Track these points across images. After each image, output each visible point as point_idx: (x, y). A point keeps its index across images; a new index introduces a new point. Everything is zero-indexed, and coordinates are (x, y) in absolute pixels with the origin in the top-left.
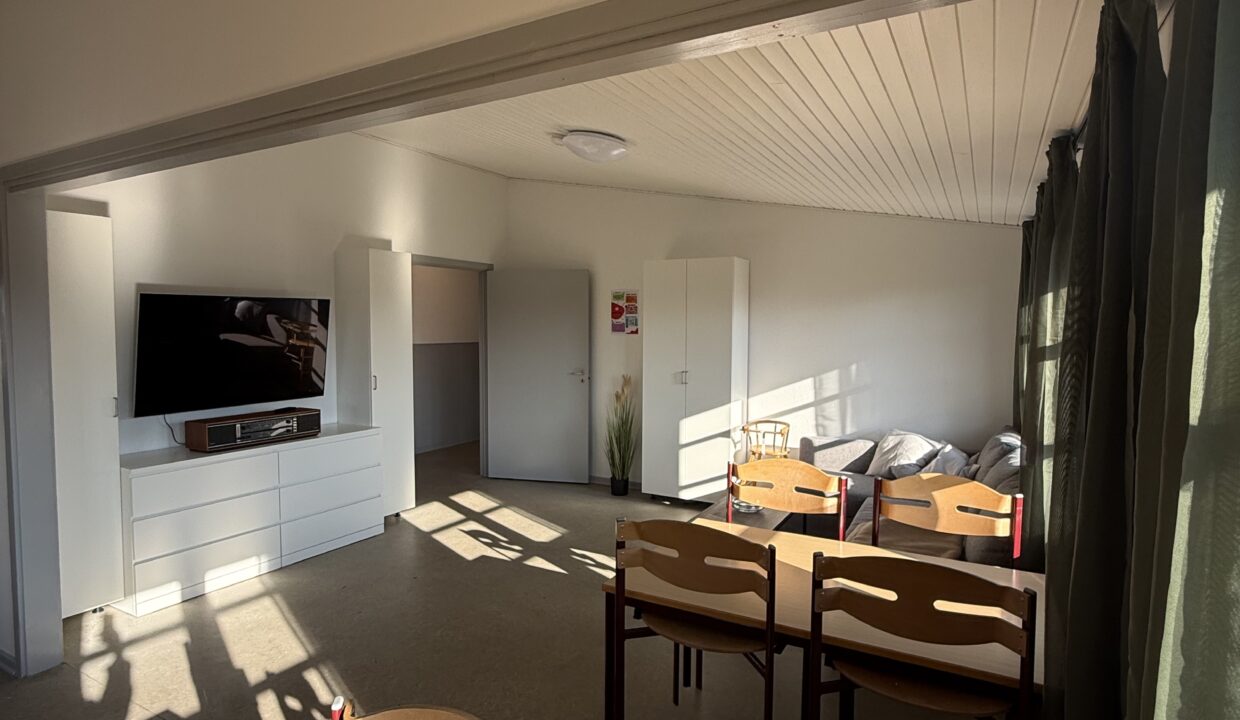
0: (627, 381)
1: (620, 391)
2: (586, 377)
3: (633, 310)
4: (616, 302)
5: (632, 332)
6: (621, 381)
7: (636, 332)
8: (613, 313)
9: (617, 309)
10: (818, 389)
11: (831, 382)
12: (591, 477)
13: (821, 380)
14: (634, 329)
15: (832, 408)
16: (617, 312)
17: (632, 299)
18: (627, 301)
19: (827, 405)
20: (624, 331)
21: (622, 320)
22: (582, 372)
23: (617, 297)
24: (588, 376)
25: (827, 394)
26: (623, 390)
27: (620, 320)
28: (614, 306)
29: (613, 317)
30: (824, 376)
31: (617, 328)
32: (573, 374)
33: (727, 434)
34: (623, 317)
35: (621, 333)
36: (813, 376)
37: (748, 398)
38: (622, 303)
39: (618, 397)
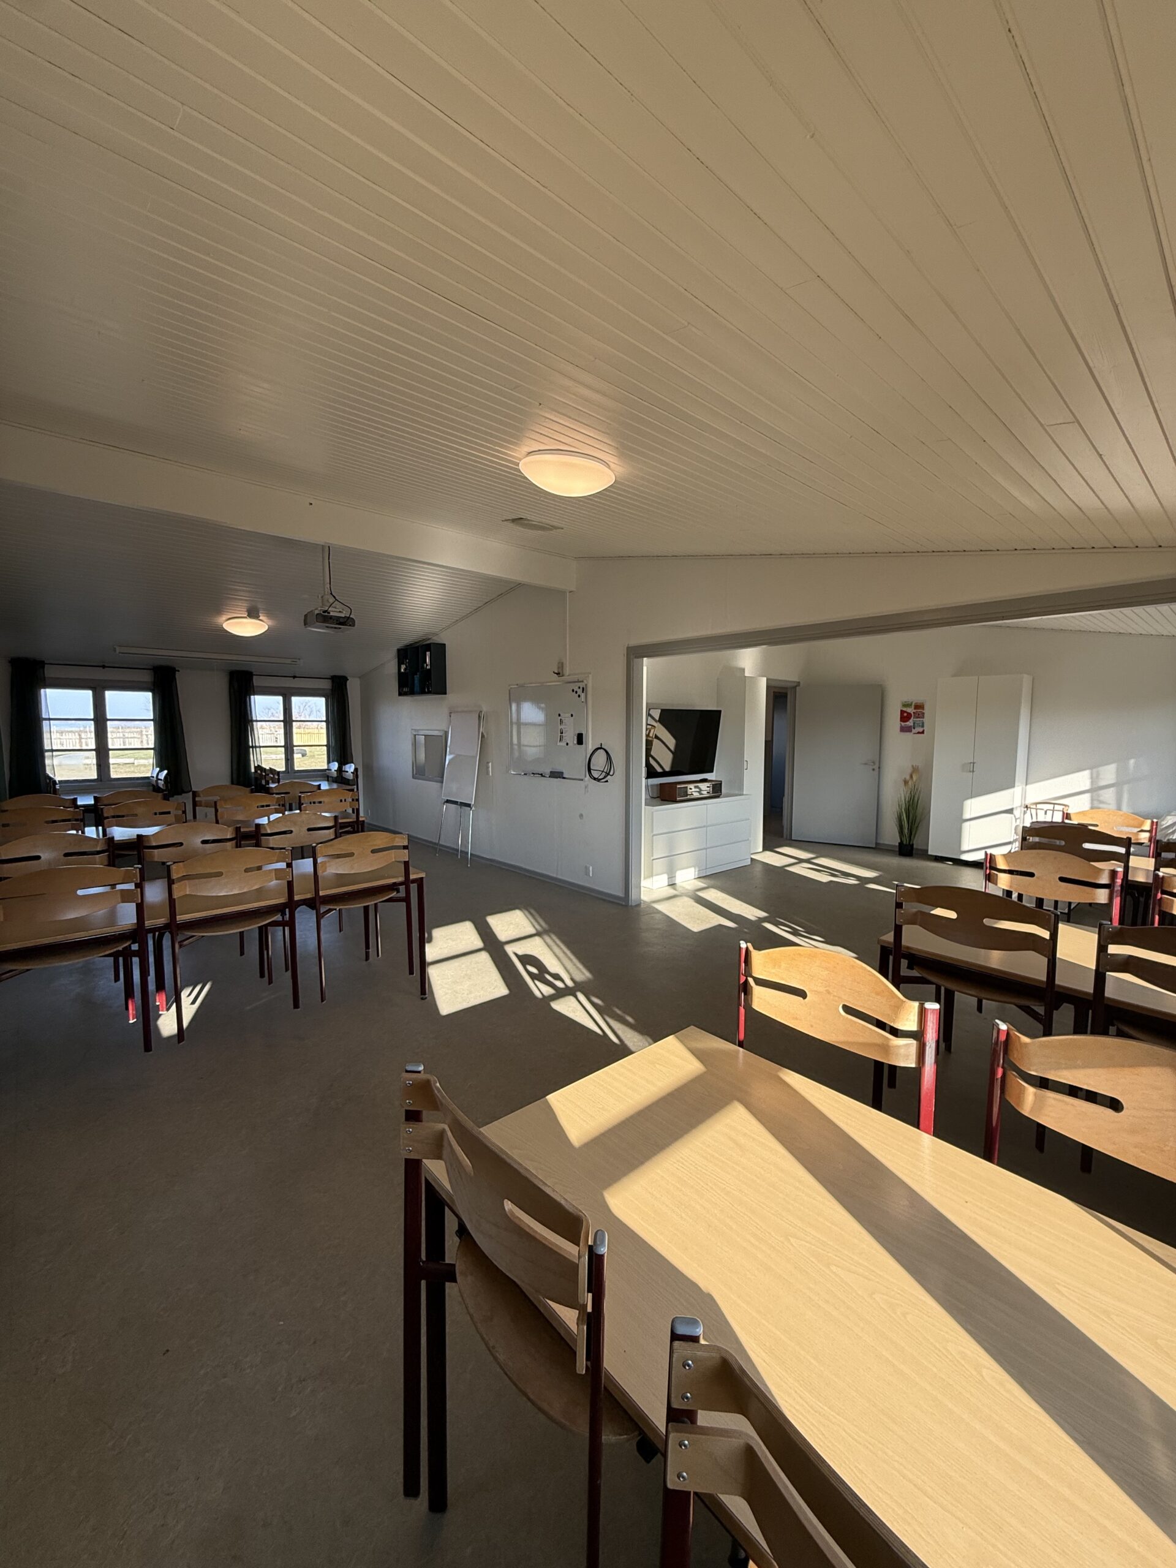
0: (915, 770)
1: (908, 778)
2: (876, 767)
3: (922, 715)
4: (905, 709)
5: (919, 733)
6: (909, 771)
7: (923, 732)
8: (901, 718)
9: (905, 714)
10: (1093, 780)
11: (1109, 773)
12: (877, 844)
13: (1098, 772)
14: (921, 730)
15: (1109, 795)
16: (905, 717)
17: (919, 707)
18: (915, 709)
19: (1101, 792)
20: (911, 731)
21: (910, 723)
22: (874, 762)
23: (906, 705)
24: (877, 766)
25: (1102, 783)
26: (911, 777)
27: (907, 723)
28: (902, 712)
29: (901, 721)
30: (1101, 769)
31: (903, 729)
32: (866, 764)
33: (1010, 811)
34: (911, 721)
35: (908, 733)
36: (1091, 768)
37: (1026, 785)
38: (911, 710)
39: (906, 782)
